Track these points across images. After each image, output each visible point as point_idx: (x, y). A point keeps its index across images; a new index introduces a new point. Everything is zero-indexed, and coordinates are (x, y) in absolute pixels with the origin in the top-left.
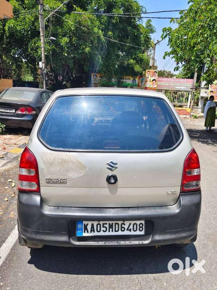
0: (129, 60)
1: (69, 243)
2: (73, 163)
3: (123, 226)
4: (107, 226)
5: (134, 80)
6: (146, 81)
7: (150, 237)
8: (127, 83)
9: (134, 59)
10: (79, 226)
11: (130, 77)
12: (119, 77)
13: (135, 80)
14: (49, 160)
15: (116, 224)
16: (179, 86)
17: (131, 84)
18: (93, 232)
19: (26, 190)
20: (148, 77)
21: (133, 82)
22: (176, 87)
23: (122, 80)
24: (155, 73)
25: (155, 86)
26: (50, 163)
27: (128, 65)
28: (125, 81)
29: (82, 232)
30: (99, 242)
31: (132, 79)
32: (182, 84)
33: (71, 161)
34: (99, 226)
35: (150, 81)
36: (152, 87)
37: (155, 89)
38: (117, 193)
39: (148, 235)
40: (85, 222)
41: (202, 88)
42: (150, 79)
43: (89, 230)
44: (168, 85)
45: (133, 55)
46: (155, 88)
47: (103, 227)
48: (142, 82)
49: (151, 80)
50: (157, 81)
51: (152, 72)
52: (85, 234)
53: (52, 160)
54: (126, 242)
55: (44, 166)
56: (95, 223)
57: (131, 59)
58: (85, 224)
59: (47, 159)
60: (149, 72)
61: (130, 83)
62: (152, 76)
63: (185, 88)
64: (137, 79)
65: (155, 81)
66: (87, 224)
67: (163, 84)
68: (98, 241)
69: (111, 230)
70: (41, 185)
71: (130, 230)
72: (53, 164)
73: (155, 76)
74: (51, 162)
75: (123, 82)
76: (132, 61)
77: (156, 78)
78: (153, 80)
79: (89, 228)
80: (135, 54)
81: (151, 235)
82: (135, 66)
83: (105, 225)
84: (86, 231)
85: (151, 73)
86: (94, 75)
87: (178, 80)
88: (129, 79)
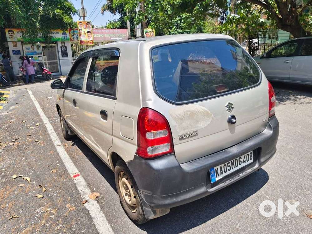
0: (53, 10)
1: (207, 192)
2: (201, 112)
3: (240, 160)
4: (230, 164)
5: (64, 33)
6: (80, 34)
7: (256, 162)
8: (56, 37)
9: (61, 8)
10: (212, 173)
11: (59, 30)
12: (46, 32)
13: (66, 33)
14: (179, 116)
15: (235, 160)
16: (115, 37)
17: (62, 39)
18: (222, 174)
19: (159, 155)
20: (81, 29)
21: (64, 36)
22: (112, 39)
23: (50, 35)
24: (88, 24)
25: (91, 39)
26: (180, 119)
27: (55, 15)
28: (53, 35)
29: (215, 178)
30: (227, 182)
31: (61, 32)
32: (117, 35)
33: (198, 112)
34: (225, 167)
35: (85, 34)
36: (88, 40)
37: (91, 42)
38: (235, 132)
39: (255, 161)
40: (215, 168)
41: (138, 37)
42: (84, 32)
43: (219, 173)
44: (103, 36)
45: (57, 3)
46: (92, 40)
47: (228, 166)
48: (73, 35)
49: (86, 32)
50: (92, 33)
51: (85, 23)
52: (217, 179)
53: (181, 115)
54: (243, 173)
55: (176, 123)
56: (222, 166)
57: (58, 9)
58: (216, 169)
59: (176, 115)
60: (81, 24)
61: (60, 37)
62: (85, 28)
63: (121, 39)
64: (67, 32)
65: (90, 33)
66: (218, 168)
67: (98, 36)
68: (225, 181)
69: (233, 167)
70: (174, 144)
71: (245, 162)
72: (183, 118)
73: (88, 27)
74: (181, 117)
75: (51, 36)
76: (58, 11)
77: (90, 29)
78: (88, 32)
79: (219, 171)
80: (60, 2)
81: (257, 161)
82: (63, 17)
83: (229, 165)
84: (217, 175)
85: (83, 24)
86: (9, 32)
87: (113, 31)
88: (58, 33)
